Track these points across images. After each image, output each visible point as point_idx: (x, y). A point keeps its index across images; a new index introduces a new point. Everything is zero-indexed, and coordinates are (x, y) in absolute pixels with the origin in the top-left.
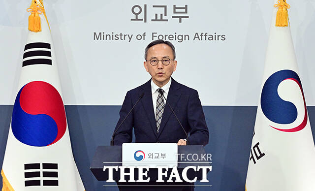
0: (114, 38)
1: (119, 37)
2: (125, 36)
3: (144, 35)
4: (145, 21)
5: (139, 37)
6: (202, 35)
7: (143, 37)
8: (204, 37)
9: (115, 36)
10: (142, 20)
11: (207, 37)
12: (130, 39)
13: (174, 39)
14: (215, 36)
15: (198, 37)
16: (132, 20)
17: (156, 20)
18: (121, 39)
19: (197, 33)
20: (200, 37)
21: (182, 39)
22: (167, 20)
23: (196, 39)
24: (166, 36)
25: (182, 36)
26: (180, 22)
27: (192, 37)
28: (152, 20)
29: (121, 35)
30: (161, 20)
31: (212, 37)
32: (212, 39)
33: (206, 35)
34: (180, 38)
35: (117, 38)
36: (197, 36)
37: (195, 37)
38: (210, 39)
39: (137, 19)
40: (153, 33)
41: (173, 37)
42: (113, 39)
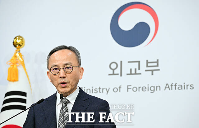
0: (94, 91)
1: (98, 90)
2: (103, 89)
3: (120, 88)
4: (121, 75)
5: (115, 90)
6: (172, 86)
7: (119, 89)
8: (174, 87)
9: (95, 90)
10: (118, 74)
11: (177, 87)
12: (108, 92)
13: (147, 90)
14: (184, 86)
15: (169, 88)
16: (109, 75)
17: (131, 74)
18: (100, 92)
19: (167, 84)
20: (170, 87)
21: (154, 90)
22: (140, 74)
23: (166, 89)
24: (139, 88)
25: (154, 87)
26: (152, 74)
27: (163, 87)
28: (128, 74)
29: (100, 89)
30: (136, 74)
31: (182, 87)
32: (182, 89)
33: (175, 85)
34: (152, 89)
35: (96, 92)
36: (167, 87)
37: (166, 88)
38: (180, 88)
39: (113, 74)
40: (128, 86)
41: (146, 89)
42: (92, 92)
